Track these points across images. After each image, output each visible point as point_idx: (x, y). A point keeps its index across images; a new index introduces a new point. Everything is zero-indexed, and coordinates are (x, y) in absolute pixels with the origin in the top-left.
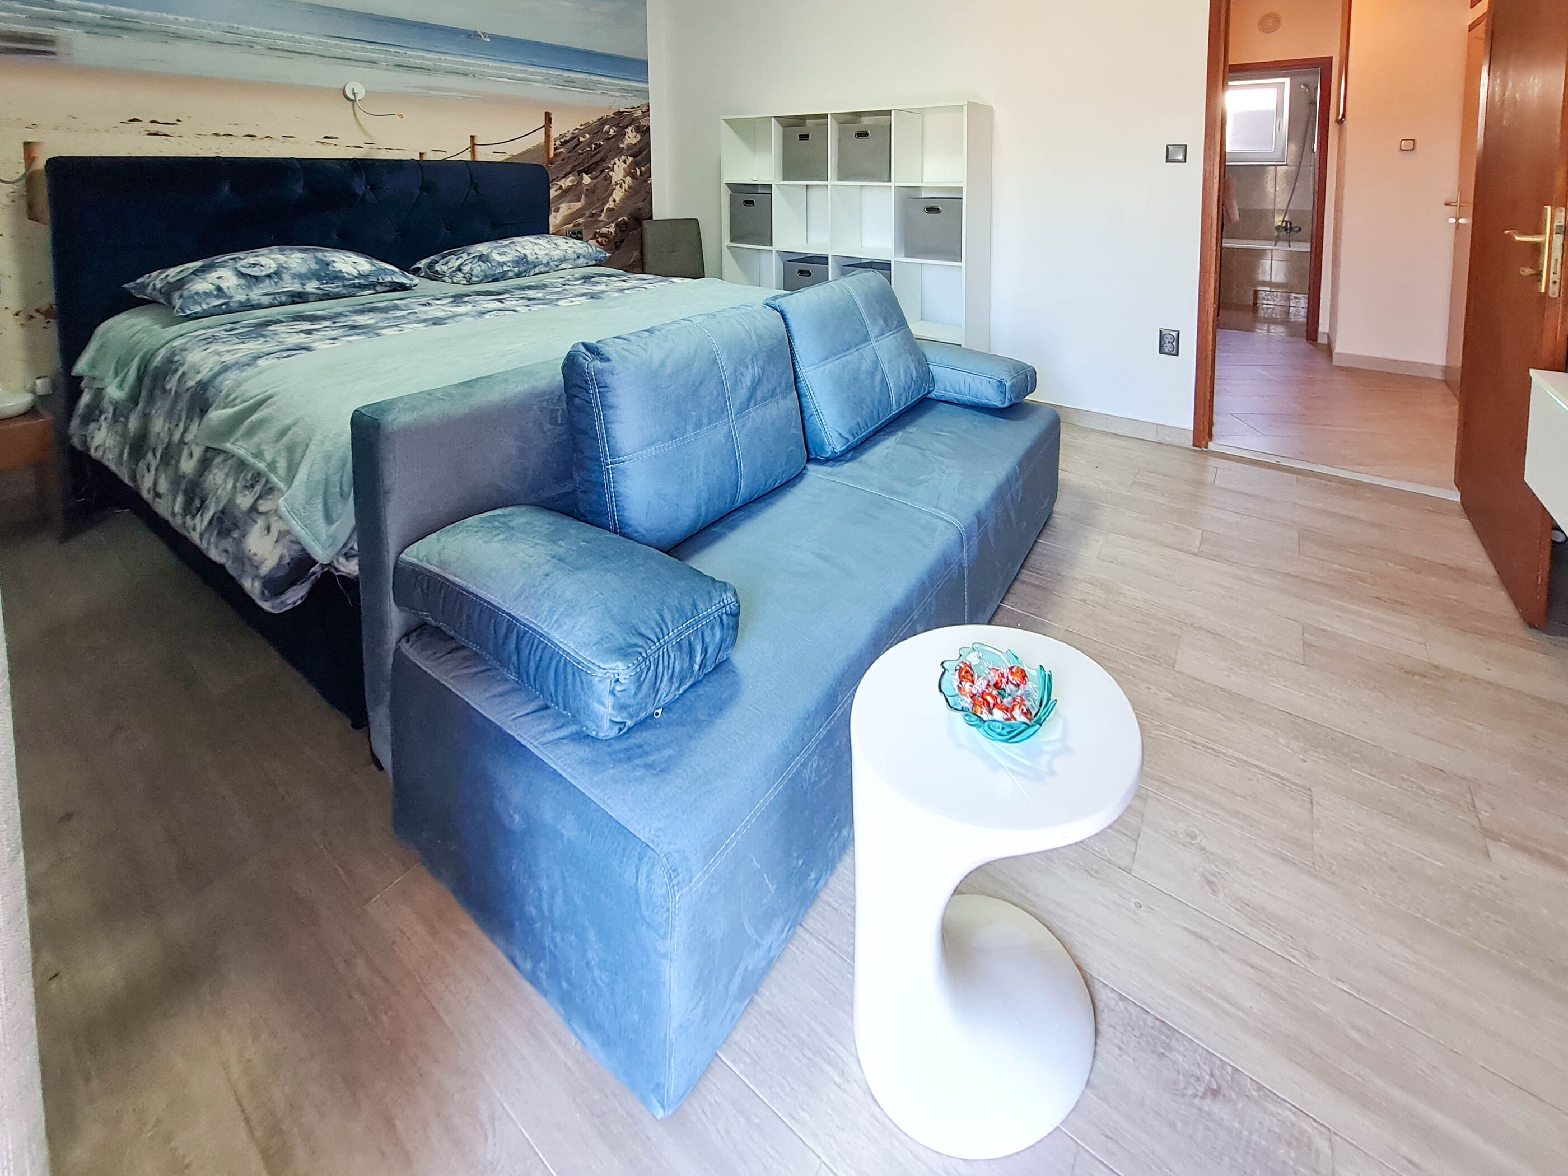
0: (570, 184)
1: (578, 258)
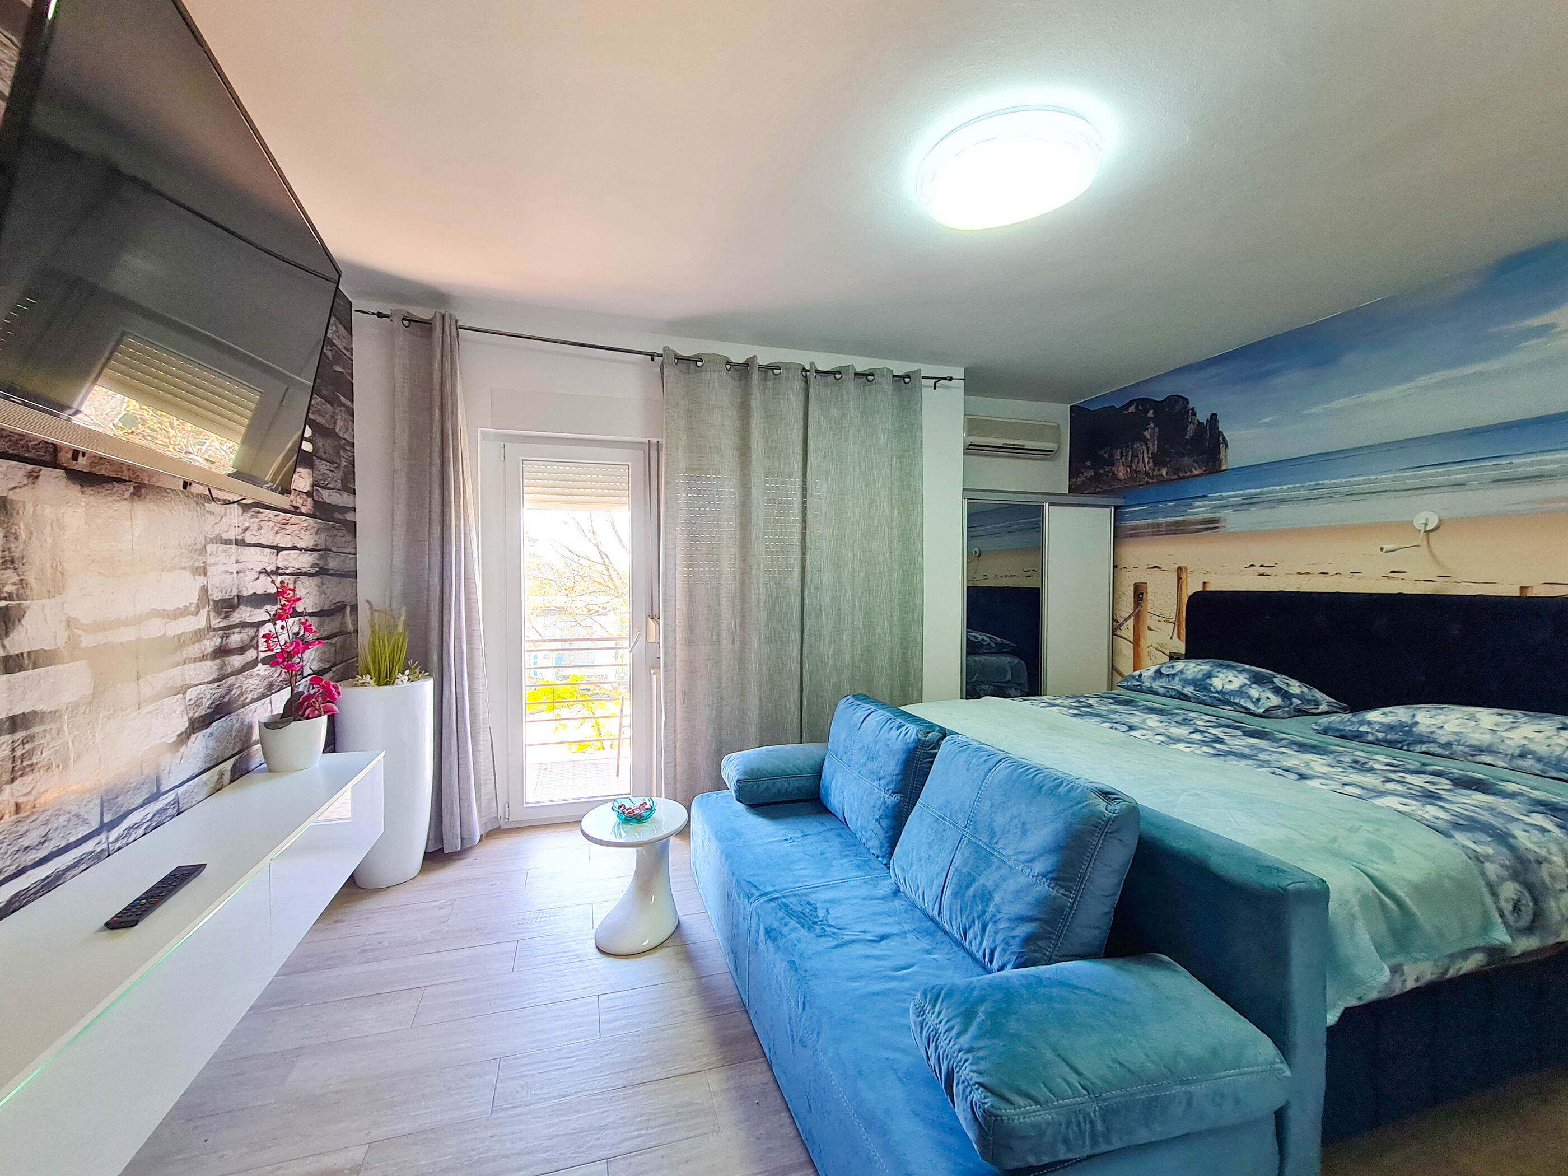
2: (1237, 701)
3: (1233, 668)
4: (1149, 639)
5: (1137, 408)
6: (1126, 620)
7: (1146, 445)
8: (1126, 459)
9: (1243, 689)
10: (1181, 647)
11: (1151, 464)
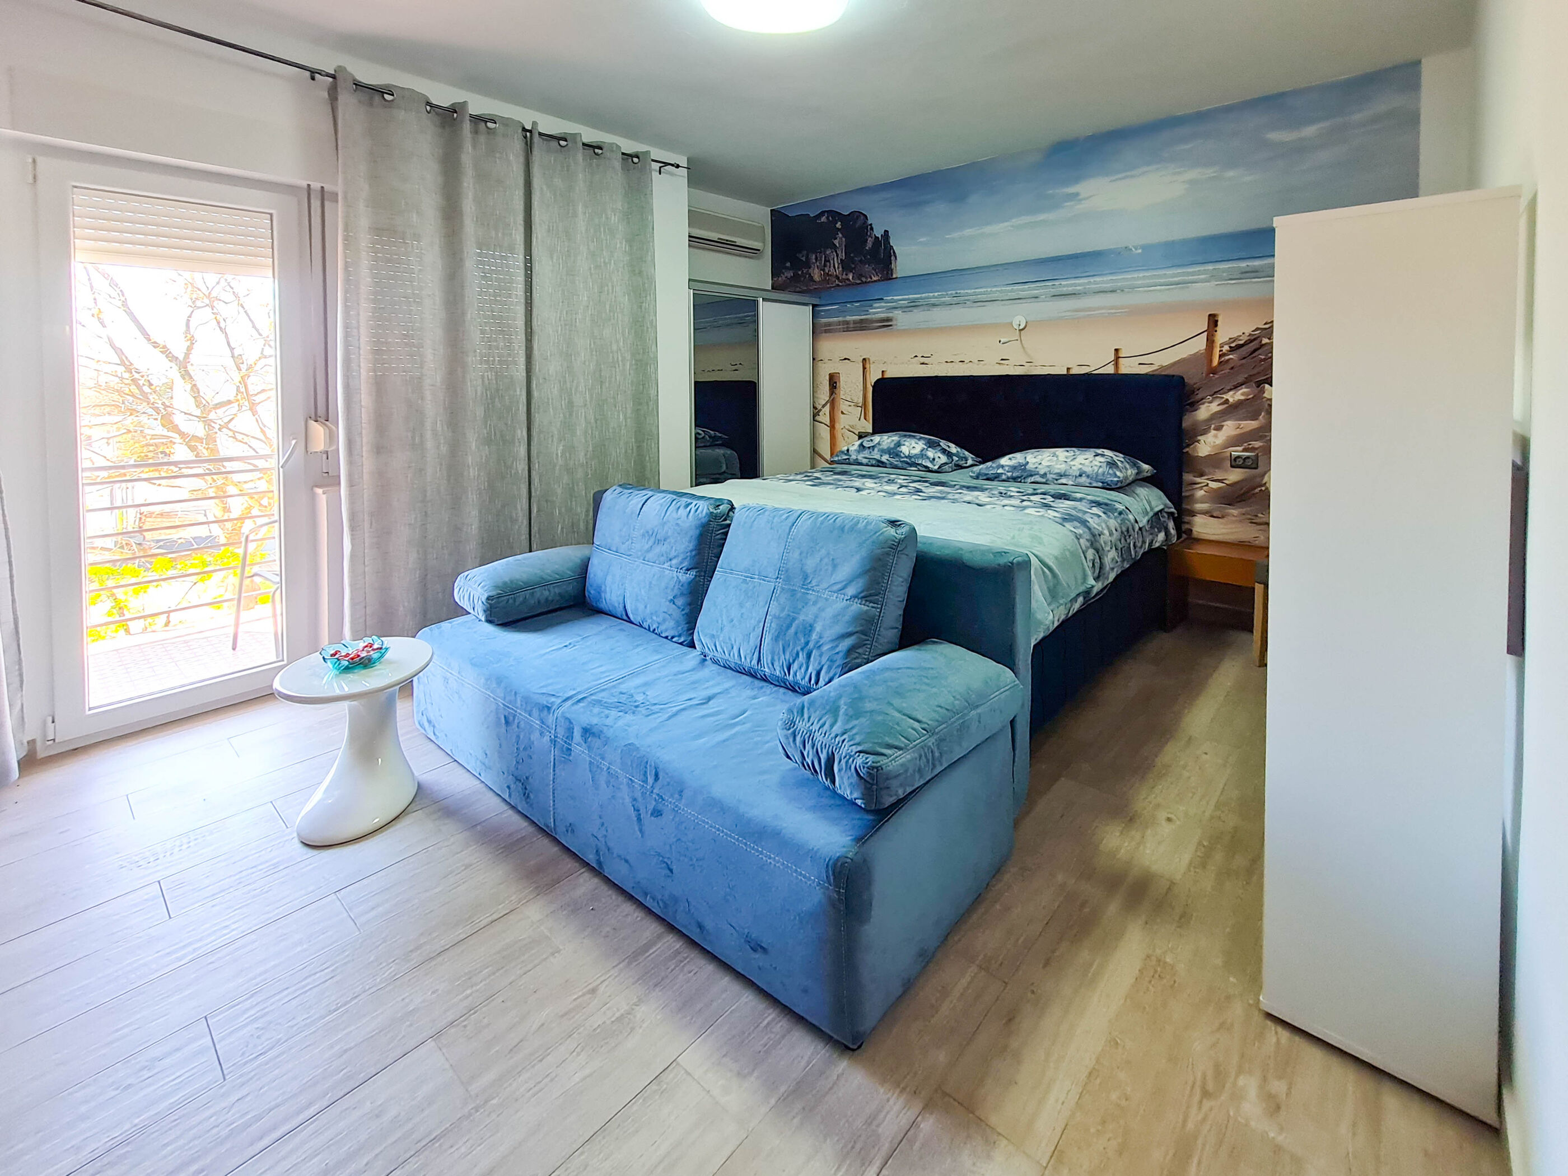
0: (1242, 398)
2: (920, 462)
3: (914, 437)
4: (842, 421)
5: (828, 218)
6: (824, 406)
7: (836, 252)
8: (820, 263)
9: (923, 452)
10: (868, 426)
11: (841, 269)
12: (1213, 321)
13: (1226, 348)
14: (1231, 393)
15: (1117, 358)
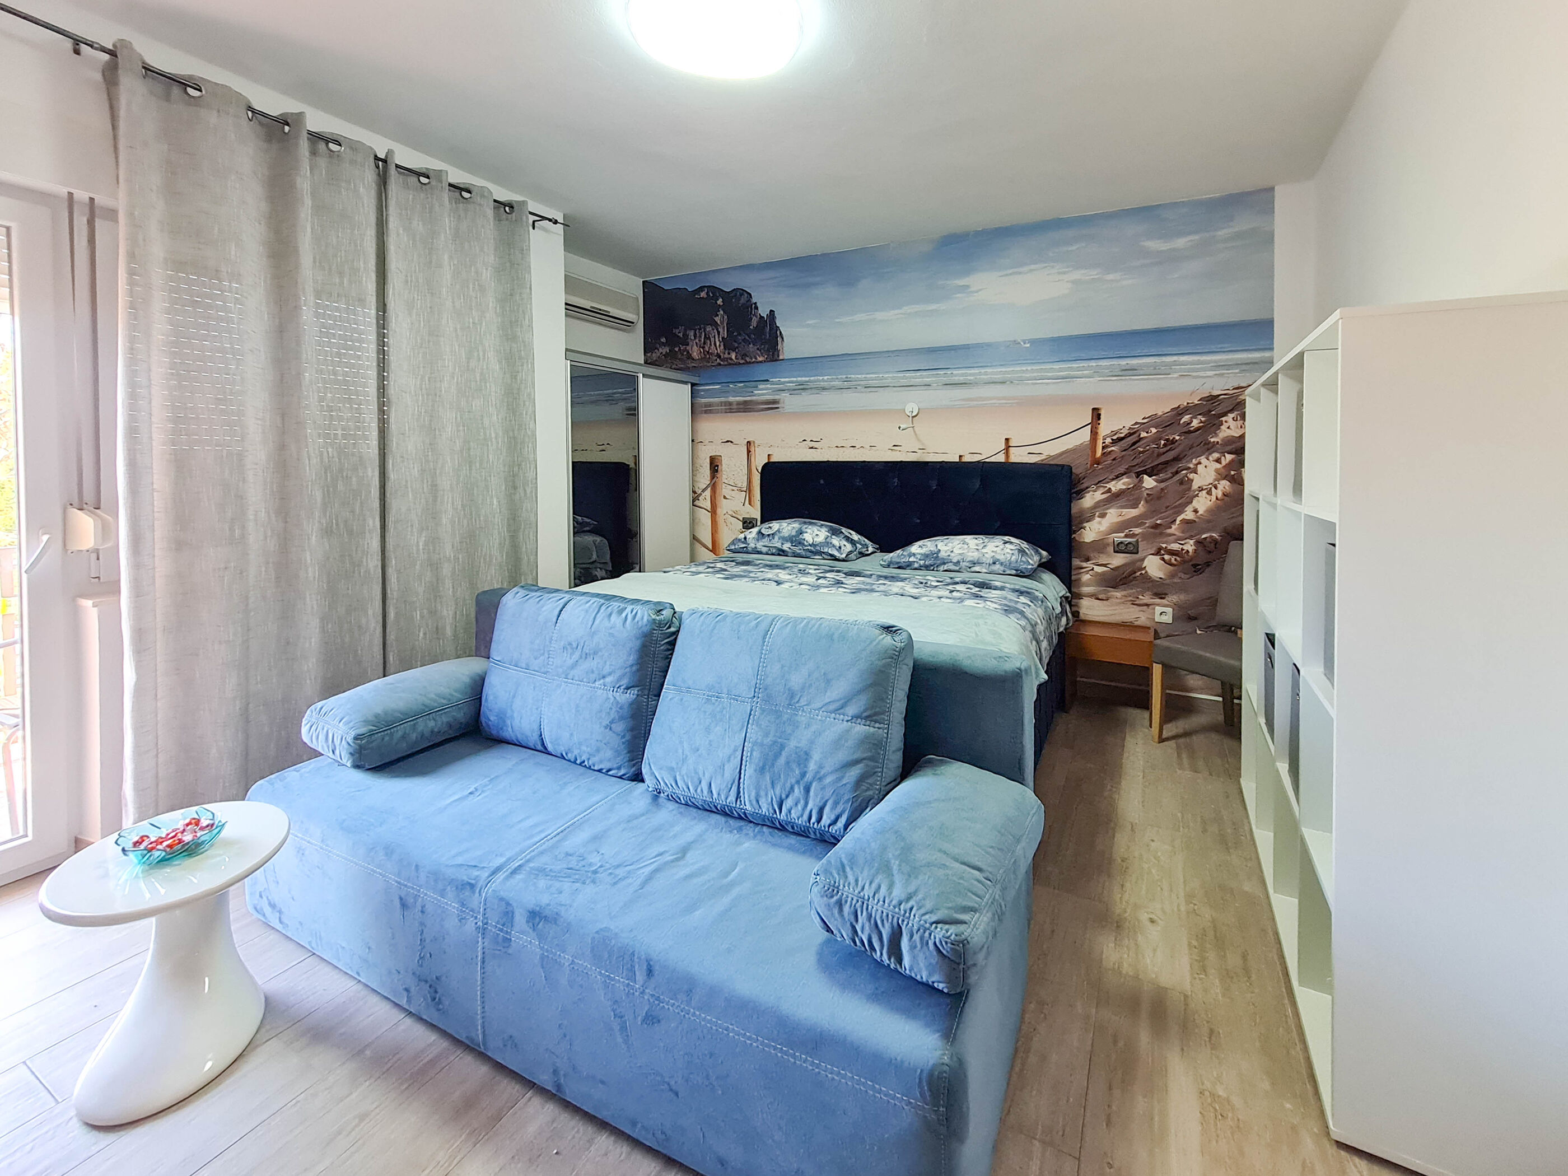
0: (1124, 487)
1: (994, 563)
2: (826, 550)
3: (815, 524)
4: (725, 507)
5: (707, 294)
6: (704, 491)
7: (717, 330)
8: (700, 341)
9: (828, 540)
10: (756, 513)
11: (722, 347)
12: (1096, 414)
13: (1108, 440)
14: (1113, 482)
15: (1008, 447)
